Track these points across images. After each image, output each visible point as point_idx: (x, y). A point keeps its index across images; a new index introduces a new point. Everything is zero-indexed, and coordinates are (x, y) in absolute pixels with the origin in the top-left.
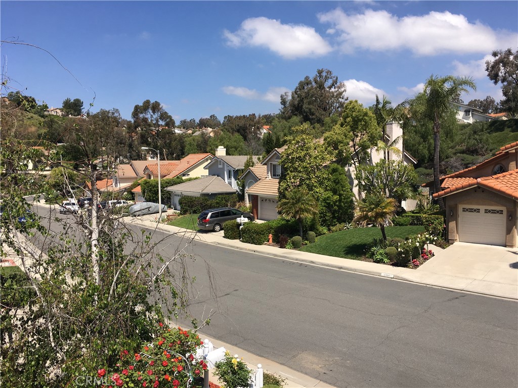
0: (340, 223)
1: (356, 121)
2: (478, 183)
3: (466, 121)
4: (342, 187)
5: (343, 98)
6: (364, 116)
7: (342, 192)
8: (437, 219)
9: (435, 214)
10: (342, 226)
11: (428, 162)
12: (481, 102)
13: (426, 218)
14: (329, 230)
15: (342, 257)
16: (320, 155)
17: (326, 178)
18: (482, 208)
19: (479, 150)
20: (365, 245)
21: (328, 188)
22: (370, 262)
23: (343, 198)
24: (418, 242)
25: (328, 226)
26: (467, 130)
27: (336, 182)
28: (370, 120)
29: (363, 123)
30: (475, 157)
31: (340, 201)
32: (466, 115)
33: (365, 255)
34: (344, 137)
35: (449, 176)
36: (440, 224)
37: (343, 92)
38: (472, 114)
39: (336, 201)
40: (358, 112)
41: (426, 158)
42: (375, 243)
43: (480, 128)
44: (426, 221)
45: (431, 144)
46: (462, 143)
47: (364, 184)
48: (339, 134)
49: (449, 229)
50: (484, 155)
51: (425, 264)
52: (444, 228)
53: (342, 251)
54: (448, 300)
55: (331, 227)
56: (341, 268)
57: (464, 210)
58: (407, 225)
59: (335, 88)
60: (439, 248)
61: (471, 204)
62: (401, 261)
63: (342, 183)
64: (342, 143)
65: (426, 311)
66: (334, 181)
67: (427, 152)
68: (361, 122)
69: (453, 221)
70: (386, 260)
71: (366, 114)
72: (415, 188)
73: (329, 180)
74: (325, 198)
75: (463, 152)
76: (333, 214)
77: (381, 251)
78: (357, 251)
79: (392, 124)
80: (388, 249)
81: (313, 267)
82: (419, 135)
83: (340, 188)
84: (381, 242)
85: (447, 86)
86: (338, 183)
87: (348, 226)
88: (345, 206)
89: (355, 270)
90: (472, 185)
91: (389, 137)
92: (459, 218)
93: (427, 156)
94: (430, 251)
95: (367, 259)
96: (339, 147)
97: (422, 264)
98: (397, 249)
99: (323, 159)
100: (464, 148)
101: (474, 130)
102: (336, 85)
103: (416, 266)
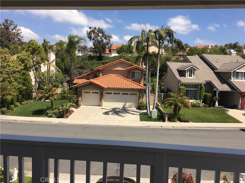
0: (26, 100)
1: (34, 50)
2: (90, 81)
3: (78, 55)
4: (28, 82)
5: (20, 36)
6: (38, 48)
7: (28, 85)
8: (74, 97)
9: (73, 94)
10: (28, 102)
11: (64, 72)
12: (82, 47)
13: (69, 96)
14: (21, 104)
15: (31, 116)
16: (16, 66)
17: (19, 78)
18: (91, 91)
19: (85, 67)
20: (43, 109)
21: (20, 83)
22: (46, 117)
23: (29, 88)
24: (68, 106)
25: (20, 102)
26: (80, 58)
27: (25, 80)
28: (42, 50)
29: (38, 51)
30: (83, 70)
31: (27, 89)
32: (79, 52)
33: (43, 114)
34: (28, 57)
35: (76, 78)
36: (75, 98)
37: (20, 33)
38: (81, 52)
39: (25, 89)
40: (36, 46)
41: (63, 70)
42: (48, 109)
43: (85, 58)
44: (70, 98)
45: (65, 63)
46: (78, 64)
47: (39, 81)
48: (25, 55)
49: (79, 100)
50: (87, 70)
51: (71, 116)
52: (77, 100)
53: (31, 113)
54: (83, 129)
55: (22, 103)
56: (32, 122)
57: (85, 92)
58: (59, 100)
59: (15, 30)
60: (75, 108)
61: (87, 90)
62: (61, 115)
63: (28, 80)
64: (27, 60)
65: (76, 135)
66: (24, 79)
67: (64, 67)
68: (37, 50)
69: (80, 97)
70: (54, 116)
71: (39, 47)
72: (62, 83)
73: (20, 78)
74: (19, 88)
75: (78, 68)
76: (23, 96)
77: (52, 112)
78: (39, 113)
79: (50, 53)
80: (54, 111)
81: (17, 123)
82: (60, 59)
83: (27, 83)
84: (51, 108)
85: (76, 39)
86: (26, 80)
87: (31, 101)
88: (29, 92)
89: (40, 122)
90: (88, 82)
91: (49, 59)
92: (83, 96)
93: (64, 69)
94: (72, 110)
95: (44, 116)
96: (25, 62)
97: (70, 116)
98: (60, 111)
99: (17, 67)
100: (79, 66)
101: (83, 59)
102: (16, 29)
103: (67, 117)
